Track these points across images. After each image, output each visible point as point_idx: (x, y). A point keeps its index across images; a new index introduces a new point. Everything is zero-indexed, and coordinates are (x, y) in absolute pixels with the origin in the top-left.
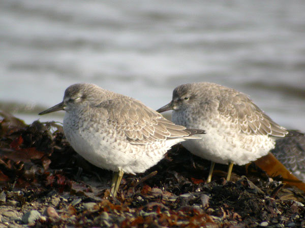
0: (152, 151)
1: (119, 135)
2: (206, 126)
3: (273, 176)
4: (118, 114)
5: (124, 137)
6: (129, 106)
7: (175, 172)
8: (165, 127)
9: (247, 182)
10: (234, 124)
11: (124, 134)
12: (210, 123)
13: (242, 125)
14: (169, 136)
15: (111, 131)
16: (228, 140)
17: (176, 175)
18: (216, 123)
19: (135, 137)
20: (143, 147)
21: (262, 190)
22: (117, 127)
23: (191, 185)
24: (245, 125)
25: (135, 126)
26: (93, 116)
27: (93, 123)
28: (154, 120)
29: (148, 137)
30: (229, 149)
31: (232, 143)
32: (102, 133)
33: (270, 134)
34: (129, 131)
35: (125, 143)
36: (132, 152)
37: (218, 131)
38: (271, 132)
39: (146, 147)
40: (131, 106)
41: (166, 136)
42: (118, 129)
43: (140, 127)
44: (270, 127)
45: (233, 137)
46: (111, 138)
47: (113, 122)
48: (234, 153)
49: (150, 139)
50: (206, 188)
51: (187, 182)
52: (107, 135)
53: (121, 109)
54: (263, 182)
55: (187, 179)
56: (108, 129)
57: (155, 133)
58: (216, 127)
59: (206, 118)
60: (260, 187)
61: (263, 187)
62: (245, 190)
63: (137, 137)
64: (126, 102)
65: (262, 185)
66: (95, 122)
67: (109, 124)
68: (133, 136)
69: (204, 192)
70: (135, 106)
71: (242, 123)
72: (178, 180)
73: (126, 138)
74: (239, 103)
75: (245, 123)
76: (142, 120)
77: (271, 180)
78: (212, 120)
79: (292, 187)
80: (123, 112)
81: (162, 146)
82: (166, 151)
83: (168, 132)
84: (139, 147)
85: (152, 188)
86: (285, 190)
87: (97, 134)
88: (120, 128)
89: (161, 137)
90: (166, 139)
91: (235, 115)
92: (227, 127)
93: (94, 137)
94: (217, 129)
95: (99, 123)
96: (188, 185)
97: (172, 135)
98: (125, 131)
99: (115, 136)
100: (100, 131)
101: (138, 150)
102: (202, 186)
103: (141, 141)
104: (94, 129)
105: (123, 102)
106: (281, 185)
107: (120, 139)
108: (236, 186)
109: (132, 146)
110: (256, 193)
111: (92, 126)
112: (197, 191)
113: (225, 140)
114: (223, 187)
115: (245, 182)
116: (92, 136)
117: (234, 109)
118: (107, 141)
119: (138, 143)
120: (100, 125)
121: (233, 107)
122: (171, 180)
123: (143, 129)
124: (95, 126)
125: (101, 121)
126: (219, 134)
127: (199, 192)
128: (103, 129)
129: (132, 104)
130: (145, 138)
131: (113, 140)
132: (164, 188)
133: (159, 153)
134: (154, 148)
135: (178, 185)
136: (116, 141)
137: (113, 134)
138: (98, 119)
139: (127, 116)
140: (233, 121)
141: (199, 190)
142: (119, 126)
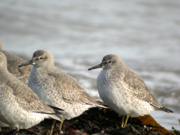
0: (77, 108)
1: (59, 95)
2: (113, 86)
3: (147, 124)
4: (60, 83)
5: (61, 96)
6: (68, 80)
7: (89, 121)
8: (86, 97)
9: (131, 127)
10: (129, 90)
11: (62, 95)
12: (116, 85)
13: (134, 92)
14: (87, 102)
15: (54, 91)
16: (124, 98)
17: (90, 123)
18: (120, 85)
19: (68, 98)
20: (72, 105)
21: (140, 132)
22: (59, 90)
23: (98, 129)
24: (136, 93)
25: (69, 91)
26: (46, 79)
27: (45, 83)
28: (80, 91)
29: (75, 99)
30: (124, 104)
31: (127, 100)
32: (48, 91)
33: (151, 103)
34: (65, 94)
35: (61, 100)
36: (64, 106)
37: (120, 91)
38: (152, 102)
39: (74, 105)
40: (69, 80)
41: (86, 102)
42: (59, 91)
43: (72, 93)
44: (152, 100)
45: (128, 97)
46: (53, 95)
47: (57, 86)
48: (126, 107)
49: (76, 101)
50: (107, 131)
51: (96, 127)
52: (51, 93)
53: (62, 80)
54: (141, 128)
55: (96, 125)
56: (52, 90)
57: (79, 98)
58: (119, 88)
59: (115, 81)
60: (139, 131)
61: (141, 131)
62: (130, 132)
63: (69, 98)
64: (66, 77)
65: (140, 129)
66: (46, 83)
67: (54, 87)
68: (67, 97)
69: (106, 133)
70: (71, 81)
71: (134, 91)
72: (91, 125)
73: (62, 97)
74: (136, 80)
75: (136, 92)
76: (74, 89)
77: (145, 126)
78: (118, 83)
79: (158, 131)
80: (63, 82)
81: (83, 107)
82: (85, 110)
83: (87, 99)
84: (69, 105)
85: (75, 130)
86: (153, 133)
87: (45, 91)
88: (60, 91)
89: (82, 101)
90: (85, 103)
91: (131, 86)
92: (125, 90)
93: (43, 92)
94: (120, 89)
95: (48, 85)
96: (96, 129)
97: (89, 102)
98: (63, 93)
99: (55, 94)
100: (48, 90)
101: (68, 106)
102: (105, 129)
103: (71, 101)
104: (45, 87)
105: (65, 77)
106: (151, 130)
107: (59, 97)
108: (125, 130)
109: (64, 102)
110: (137, 134)
111: (44, 85)
112: (101, 132)
113: (123, 97)
114: (117, 130)
115: (130, 127)
116: (42, 91)
117: (132, 82)
118: (50, 97)
119: (69, 102)
120: (48, 86)
121: (132, 80)
122: (87, 126)
123: (73, 94)
124: (46, 85)
125: (50, 84)
126: (120, 93)
127: (103, 133)
128: (49, 89)
129: (70, 79)
130: (73, 100)
131: (54, 97)
132: (82, 130)
133: (80, 111)
134: (78, 107)
135: (91, 128)
136: (55, 97)
137: (55, 93)
138: (48, 82)
139: (65, 85)
140: (129, 88)
141: (103, 132)
142: (60, 89)
